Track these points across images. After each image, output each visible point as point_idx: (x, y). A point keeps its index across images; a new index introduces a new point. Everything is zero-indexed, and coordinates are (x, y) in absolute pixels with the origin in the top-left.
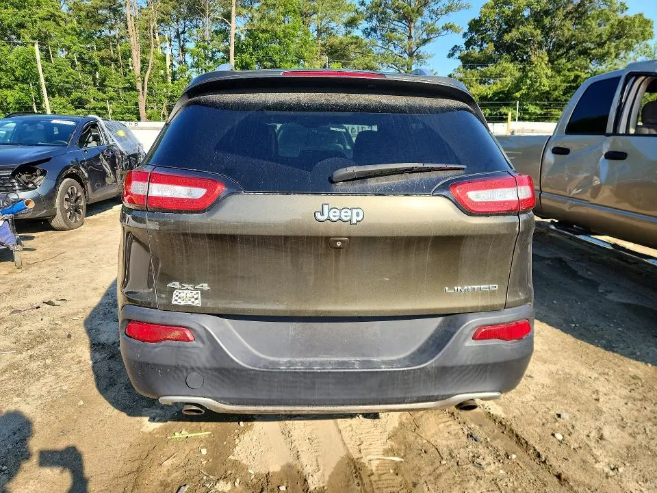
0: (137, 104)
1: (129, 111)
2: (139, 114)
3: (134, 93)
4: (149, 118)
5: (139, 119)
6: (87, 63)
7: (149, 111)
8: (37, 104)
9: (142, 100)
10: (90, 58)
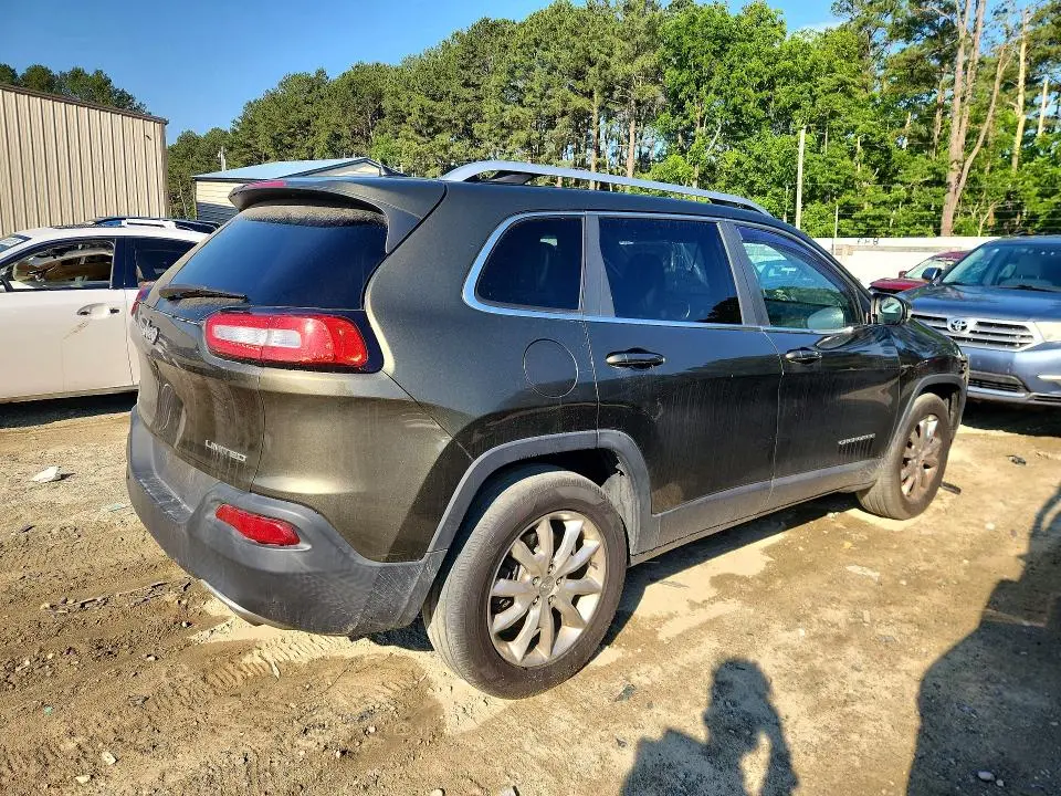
0: (939, 210)
1: (922, 221)
2: (939, 225)
3: (940, 190)
4: (957, 232)
5: (938, 233)
6: (876, 148)
7: (960, 219)
8: (788, 214)
9: (951, 203)
10: (882, 140)
